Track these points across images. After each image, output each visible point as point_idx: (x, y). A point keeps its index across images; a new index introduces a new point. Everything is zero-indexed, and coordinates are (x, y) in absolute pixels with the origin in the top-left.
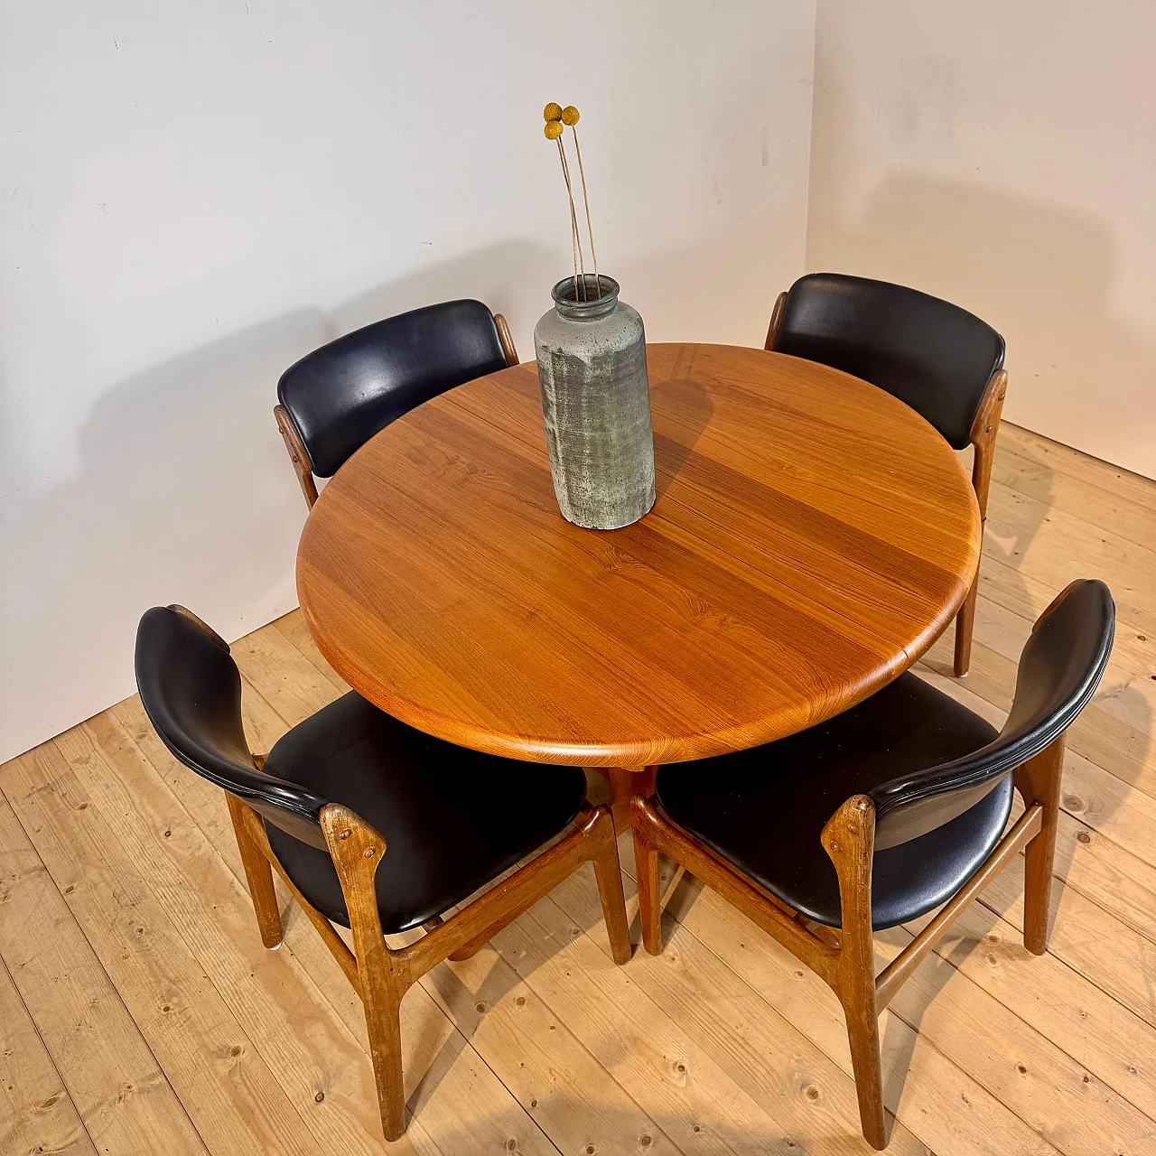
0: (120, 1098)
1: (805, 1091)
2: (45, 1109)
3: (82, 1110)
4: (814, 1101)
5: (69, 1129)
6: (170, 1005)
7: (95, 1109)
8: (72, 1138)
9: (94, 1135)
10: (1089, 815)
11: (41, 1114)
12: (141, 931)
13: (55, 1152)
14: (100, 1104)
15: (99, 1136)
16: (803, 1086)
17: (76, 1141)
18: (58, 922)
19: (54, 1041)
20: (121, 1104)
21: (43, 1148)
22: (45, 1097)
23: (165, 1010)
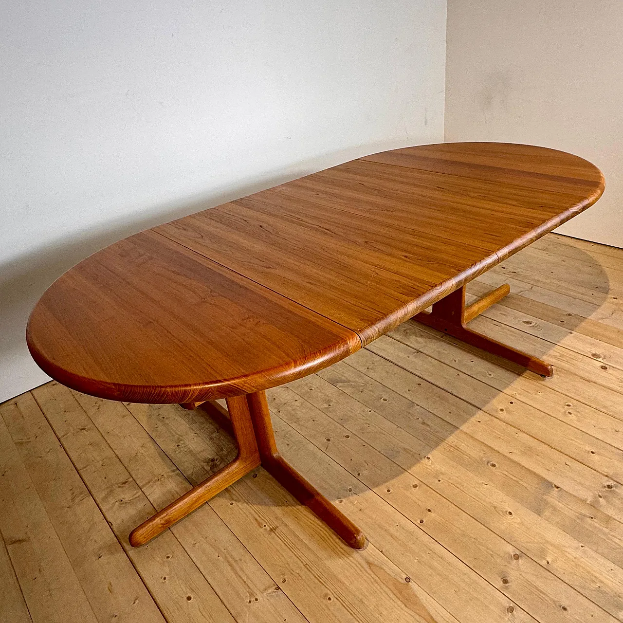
0: (159, 480)
1: (489, 464)
2: (123, 485)
3: (140, 485)
4: (495, 468)
5: (135, 492)
6: (179, 444)
7: (147, 484)
8: (136, 496)
9: (147, 494)
10: (605, 360)
11: (120, 487)
12: (164, 418)
13: (129, 501)
14: (149, 482)
15: (149, 494)
16: (488, 462)
17: (138, 497)
18: (124, 417)
19: (126, 461)
20: (159, 482)
22: (122, 480)
23: (177, 446)
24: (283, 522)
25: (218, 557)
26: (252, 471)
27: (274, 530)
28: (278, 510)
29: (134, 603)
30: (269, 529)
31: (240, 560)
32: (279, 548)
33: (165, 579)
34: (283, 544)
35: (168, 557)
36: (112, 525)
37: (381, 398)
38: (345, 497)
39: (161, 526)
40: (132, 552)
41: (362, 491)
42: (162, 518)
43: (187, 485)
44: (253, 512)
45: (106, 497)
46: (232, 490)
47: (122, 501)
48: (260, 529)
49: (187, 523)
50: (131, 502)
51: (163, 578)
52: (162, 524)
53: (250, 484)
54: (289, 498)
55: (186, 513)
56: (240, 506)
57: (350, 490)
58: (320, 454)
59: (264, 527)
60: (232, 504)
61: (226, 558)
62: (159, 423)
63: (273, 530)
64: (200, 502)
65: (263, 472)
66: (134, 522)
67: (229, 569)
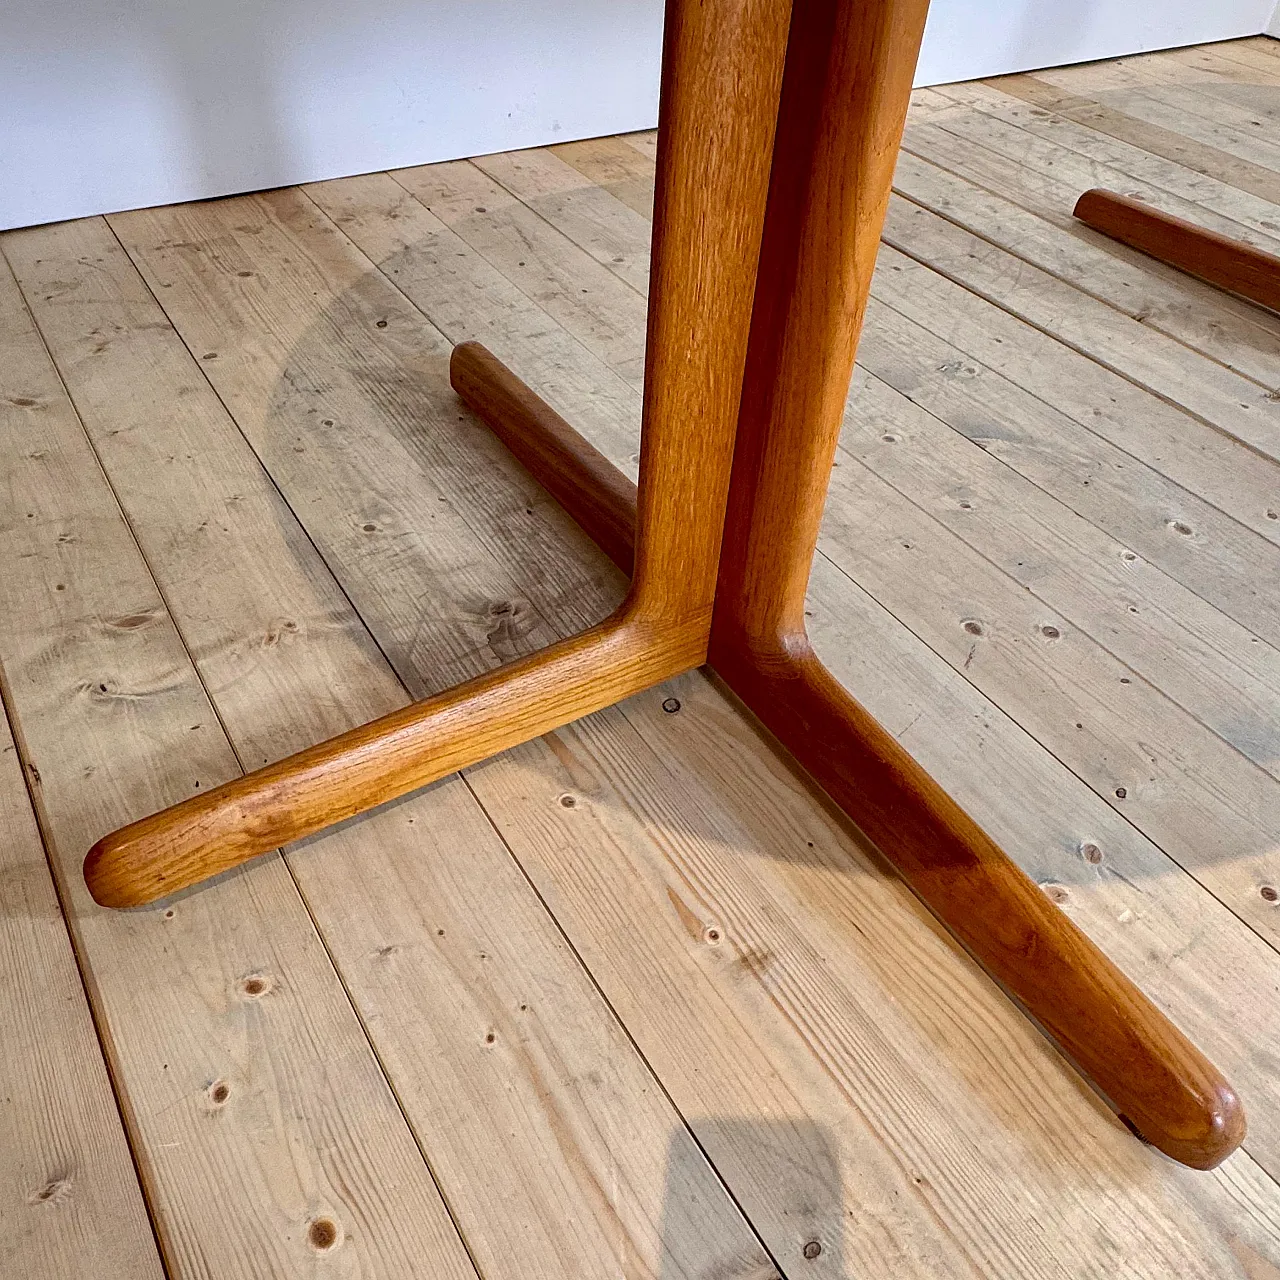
0: (271, 638)
2: (122, 630)
3: (194, 643)
5: (167, 666)
6: (375, 523)
7: (219, 645)
8: (167, 683)
9: (214, 685)
11: (106, 633)
12: (329, 423)
13: (133, 697)
14: (231, 640)
15: (223, 689)
17: (175, 688)
18: (183, 391)
19: (154, 541)
20: (272, 647)
21: (107, 687)
22: (125, 608)
23: (366, 528)
24: (797, 938)
25: (491, 1039)
26: (662, 685)
27: (757, 967)
28: (774, 877)
29: (46, 1196)
30: (734, 956)
31: (595, 1079)
32: (781, 1065)
33: (221, 1094)
34: (799, 1042)
35: (254, 988)
36: (38, 779)
37: (1166, 521)
38: (1072, 880)
39: (243, 838)
40: (94, 925)
41: (1147, 872)
42: (253, 807)
43: (385, 682)
44: (663, 862)
45: (45, 660)
46: (572, 745)
47: (103, 688)
48: (689, 943)
49: (365, 842)
50: (141, 704)
51: (212, 1090)
52: (247, 831)
53: (647, 733)
54: (821, 827)
55: (365, 802)
56: (604, 820)
57: (1093, 854)
58: (943, 675)
59: (711, 942)
60: (568, 803)
61: (525, 1057)
62: (309, 439)
63: (753, 962)
64: (434, 766)
65: (706, 698)
66: (137, 791)
67: (538, 1116)
